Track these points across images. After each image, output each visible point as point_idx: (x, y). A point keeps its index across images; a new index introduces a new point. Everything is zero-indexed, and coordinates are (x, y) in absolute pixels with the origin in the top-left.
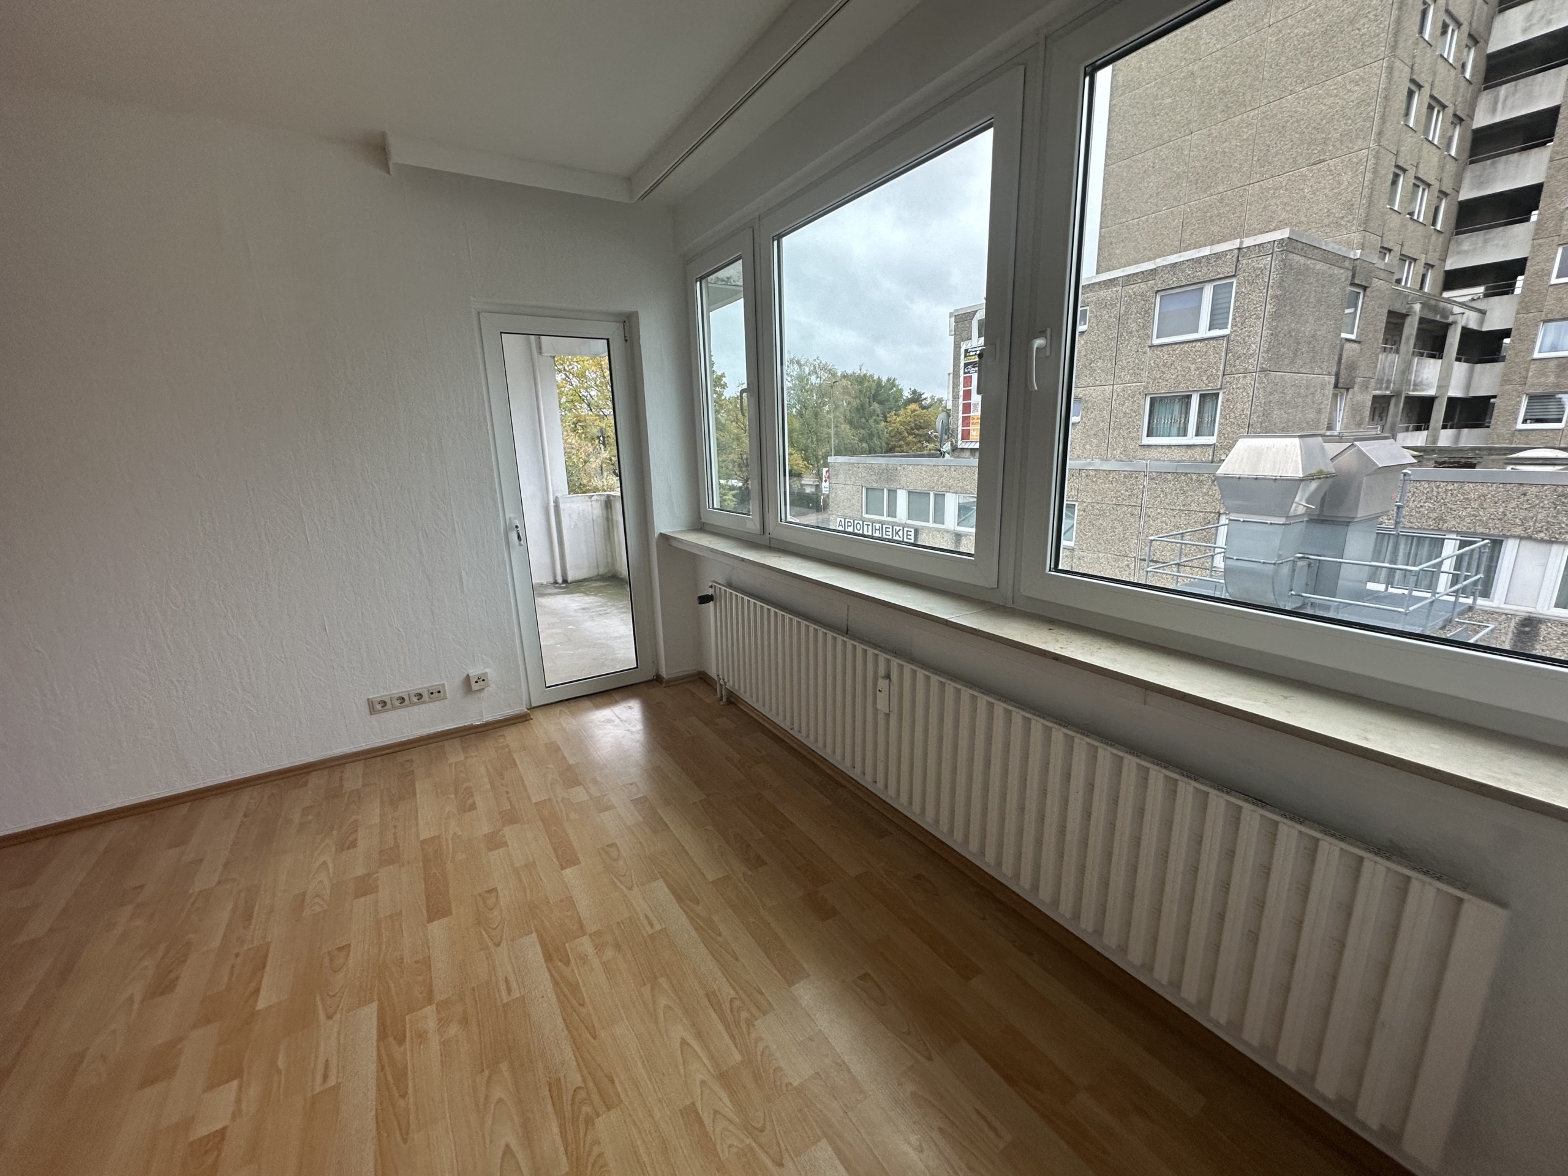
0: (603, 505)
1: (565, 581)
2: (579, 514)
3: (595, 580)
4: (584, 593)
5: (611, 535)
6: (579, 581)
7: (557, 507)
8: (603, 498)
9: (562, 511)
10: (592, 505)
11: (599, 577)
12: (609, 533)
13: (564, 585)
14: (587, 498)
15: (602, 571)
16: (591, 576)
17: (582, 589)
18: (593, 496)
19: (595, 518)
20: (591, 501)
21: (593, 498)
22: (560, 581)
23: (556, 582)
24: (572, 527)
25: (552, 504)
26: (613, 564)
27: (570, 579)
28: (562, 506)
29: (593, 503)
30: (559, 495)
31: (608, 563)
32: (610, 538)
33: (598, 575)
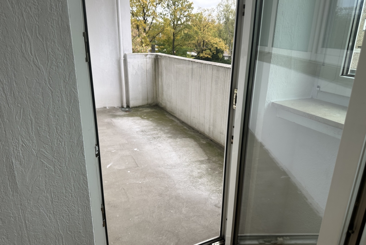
0: (153, 61)
1: (128, 106)
2: (138, 66)
3: (146, 107)
4: (140, 116)
5: (157, 80)
6: (136, 107)
7: (125, 60)
8: (153, 57)
9: (128, 64)
10: (146, 61)
11: (148, 106)
12: (156, 79)
13: (127, 109)
14: (144, 56)
15: (150, 101)
16: (144, 104)
17: (139, 113)
18: (147, 55)
19: (148, 69)
20: (146, 58)
21: (148, 56)
22: (125, 106)
23: (122, 107)
24: (134, 74)
25: (122, 59)
26: (157, 98)
27: (131, 105)
28: (129, 60)
29: (147, 59)
30: (127, 53)
31: (153, 97)
32: (156, 82)
33: (147, 104)
